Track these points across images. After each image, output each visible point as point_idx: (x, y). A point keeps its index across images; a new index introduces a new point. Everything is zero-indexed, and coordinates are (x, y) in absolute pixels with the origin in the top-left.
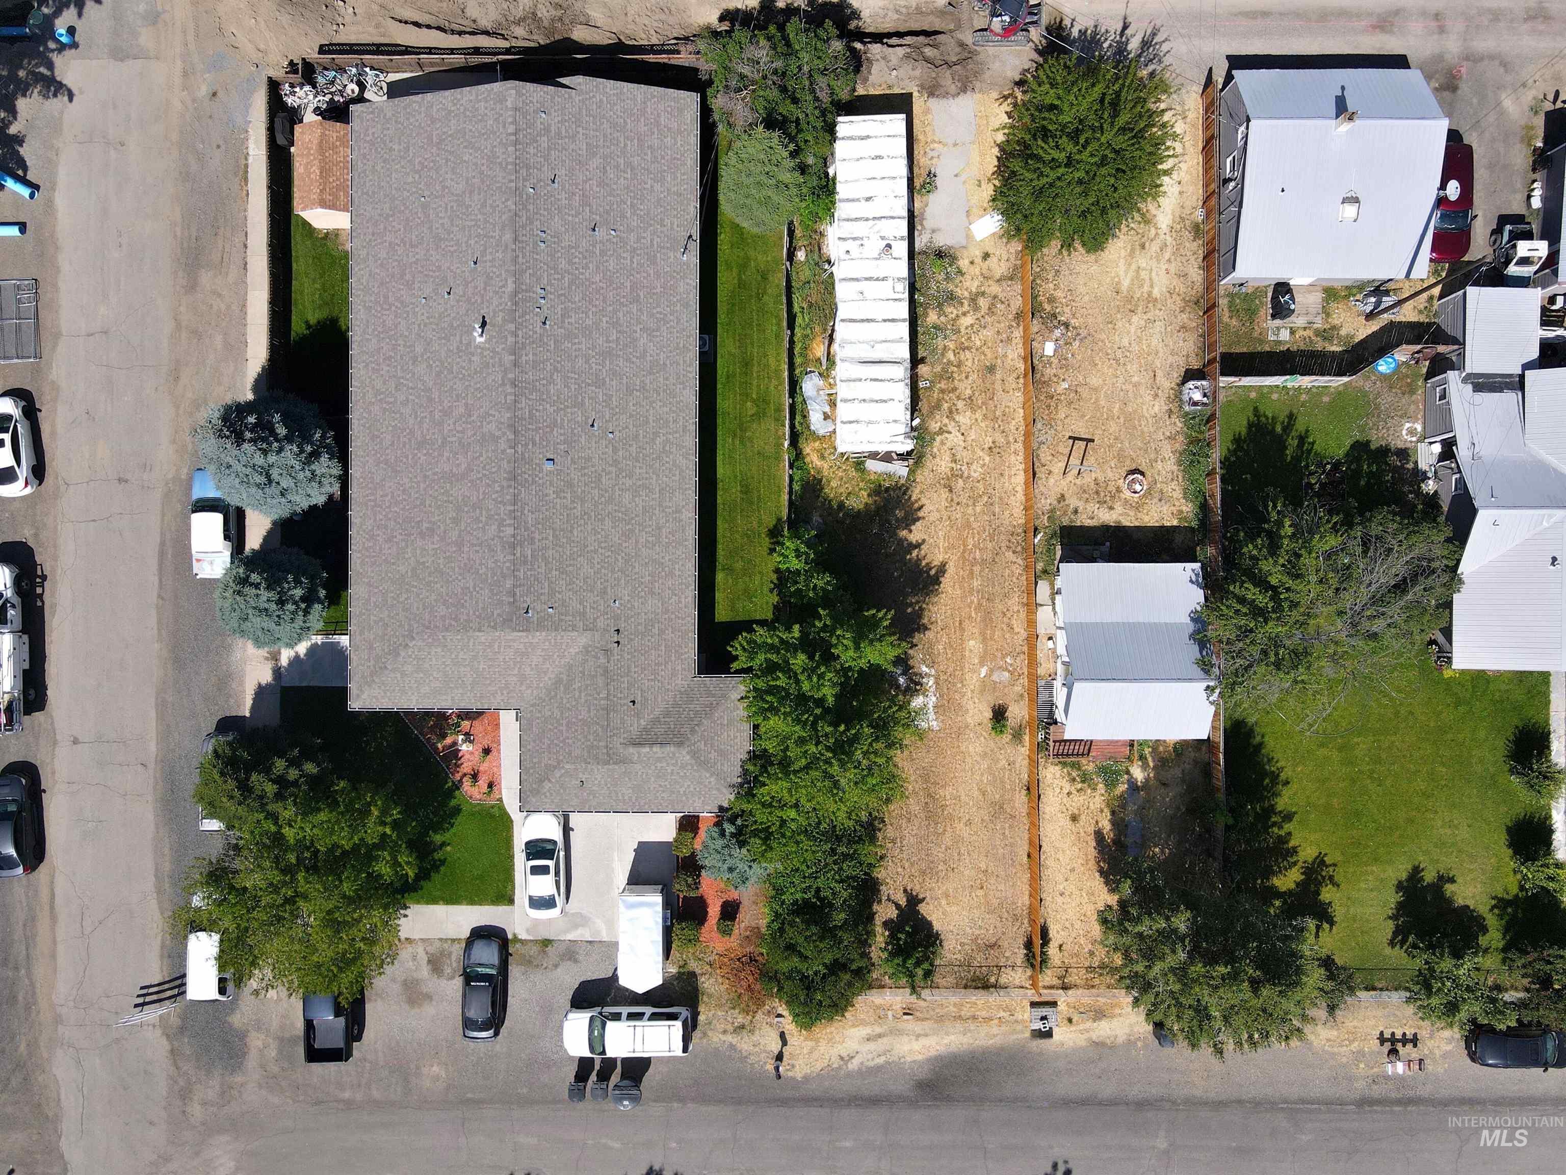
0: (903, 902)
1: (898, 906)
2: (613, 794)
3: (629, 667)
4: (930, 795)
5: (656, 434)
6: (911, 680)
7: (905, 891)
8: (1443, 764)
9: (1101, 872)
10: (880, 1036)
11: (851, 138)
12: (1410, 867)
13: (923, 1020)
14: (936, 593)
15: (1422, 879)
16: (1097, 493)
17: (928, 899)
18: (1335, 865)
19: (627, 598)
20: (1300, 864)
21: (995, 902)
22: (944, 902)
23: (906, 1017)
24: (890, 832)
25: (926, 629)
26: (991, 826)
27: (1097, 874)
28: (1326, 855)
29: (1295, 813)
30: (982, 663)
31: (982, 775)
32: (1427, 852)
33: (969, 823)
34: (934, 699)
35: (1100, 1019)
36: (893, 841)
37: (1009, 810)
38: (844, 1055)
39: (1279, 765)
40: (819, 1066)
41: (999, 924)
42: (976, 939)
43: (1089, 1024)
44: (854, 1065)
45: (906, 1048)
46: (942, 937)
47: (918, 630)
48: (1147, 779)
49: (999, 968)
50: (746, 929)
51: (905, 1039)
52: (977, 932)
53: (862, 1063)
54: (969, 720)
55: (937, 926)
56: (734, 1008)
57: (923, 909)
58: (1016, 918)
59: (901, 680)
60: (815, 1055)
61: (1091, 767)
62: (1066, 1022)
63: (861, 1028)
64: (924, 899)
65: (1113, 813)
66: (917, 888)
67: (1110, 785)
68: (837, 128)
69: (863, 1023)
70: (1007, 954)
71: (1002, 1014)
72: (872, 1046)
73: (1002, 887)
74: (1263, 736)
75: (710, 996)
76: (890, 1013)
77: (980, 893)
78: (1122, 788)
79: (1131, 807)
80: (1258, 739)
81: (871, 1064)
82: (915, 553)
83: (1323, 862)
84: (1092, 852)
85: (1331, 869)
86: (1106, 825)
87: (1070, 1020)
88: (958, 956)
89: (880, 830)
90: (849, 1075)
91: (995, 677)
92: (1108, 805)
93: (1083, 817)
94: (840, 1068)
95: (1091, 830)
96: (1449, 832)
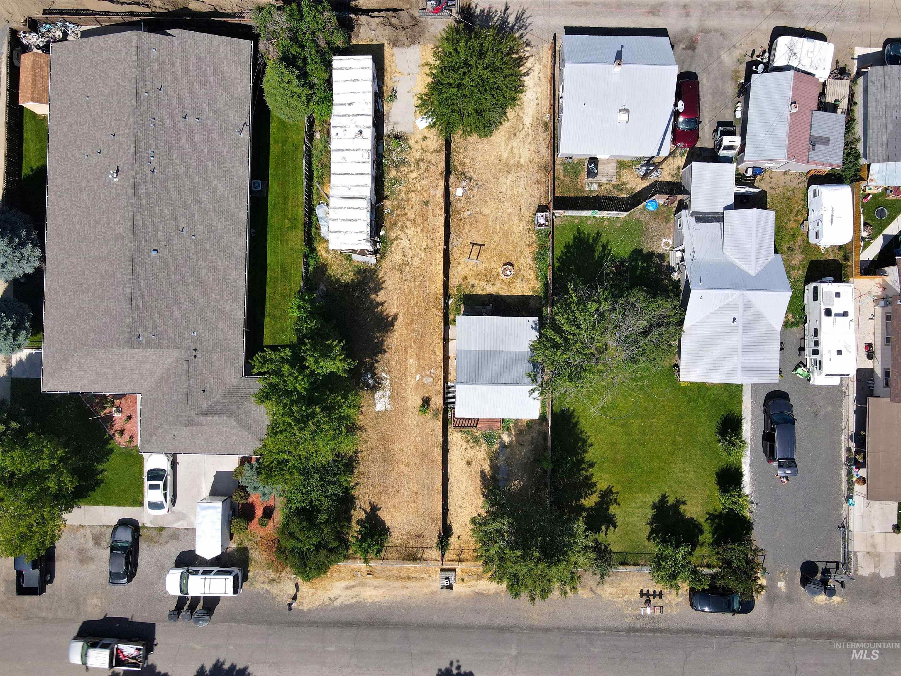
0: (369, 509)
1: (366, 512)
2: (193, 444)
3: (202, 370)
4: (385, 448)
5: (221, 237)
6: (376, 382)
7: (370, 503)
8: (680, 436)
9: (484, 495)
10: (353, 587)
11: (341, 69)
12: (660, 495)
13: (378, 578)
14: (392, 331)
15: (667, 502)
16: (486, 275)
17: (383, 508)
18: (617, 493)
19: (201, 331)
20: (598, 492)
21: (422, 511)
22: (392, 510)
23: (369, 576)
24: (362, 468)
25: (385, 351)
26: (420, 466)
27: (481, 496)
28: (613, 487)
29: (595, 463)
30: (417, 373)
31: (416, 437)
32: (670, 487)
33: (407, 465)
34: (389, 392)
35: (480, 580)
36: (364, 474)
37: (430, 458)
38: (332, 597)
39: (587, 435)
40: (317, 603)
41: (423, 524)
42: (410, 532)
43: (474, 582)
44: (337, 603)
45: (368, 594)
46: (391, 530)
47: (381, 353)
48: (511, 442)
49: (423, 549)
50: (277, 523)
51: (368, 589)
52: (411, 528)
53: (342, 602)
54: (409, 405)
55: (388, 524)
56: (269, 569)
57: (380, 513)
58: (433, 520)
59: (370, 381)
60: (315, 597)
61: (478, 434)
62: (460, 581)
63: (342, 581)
64: (381, 508)
65: (491, 461)
66: (376, 502)
67: (490, 444)
68: (333, 63)
69: (343, 579)
70: (428, 541)
71: (424, 575)
72: (348, 592)
73: (425, 502)
74: (578, 418)
75: (255, 561)
76: (359, 574)
77: (413, 505)
78: (497, 446)
79: (502, 458)
80: (576, 419)
81: (348, 603)
82: (380, 308)
83: (611, 491)
84: (478, 483)
85: (616, 495)
86: (487, 468)
87: (463, 580)
88: (400, 541)
89: (356, 468)
90: (335, 609)
91: (425, 380)
92: (488, 456)
93: (474, 463)
94: (329, 604)
95: (478, 470)
96: (683, 475)
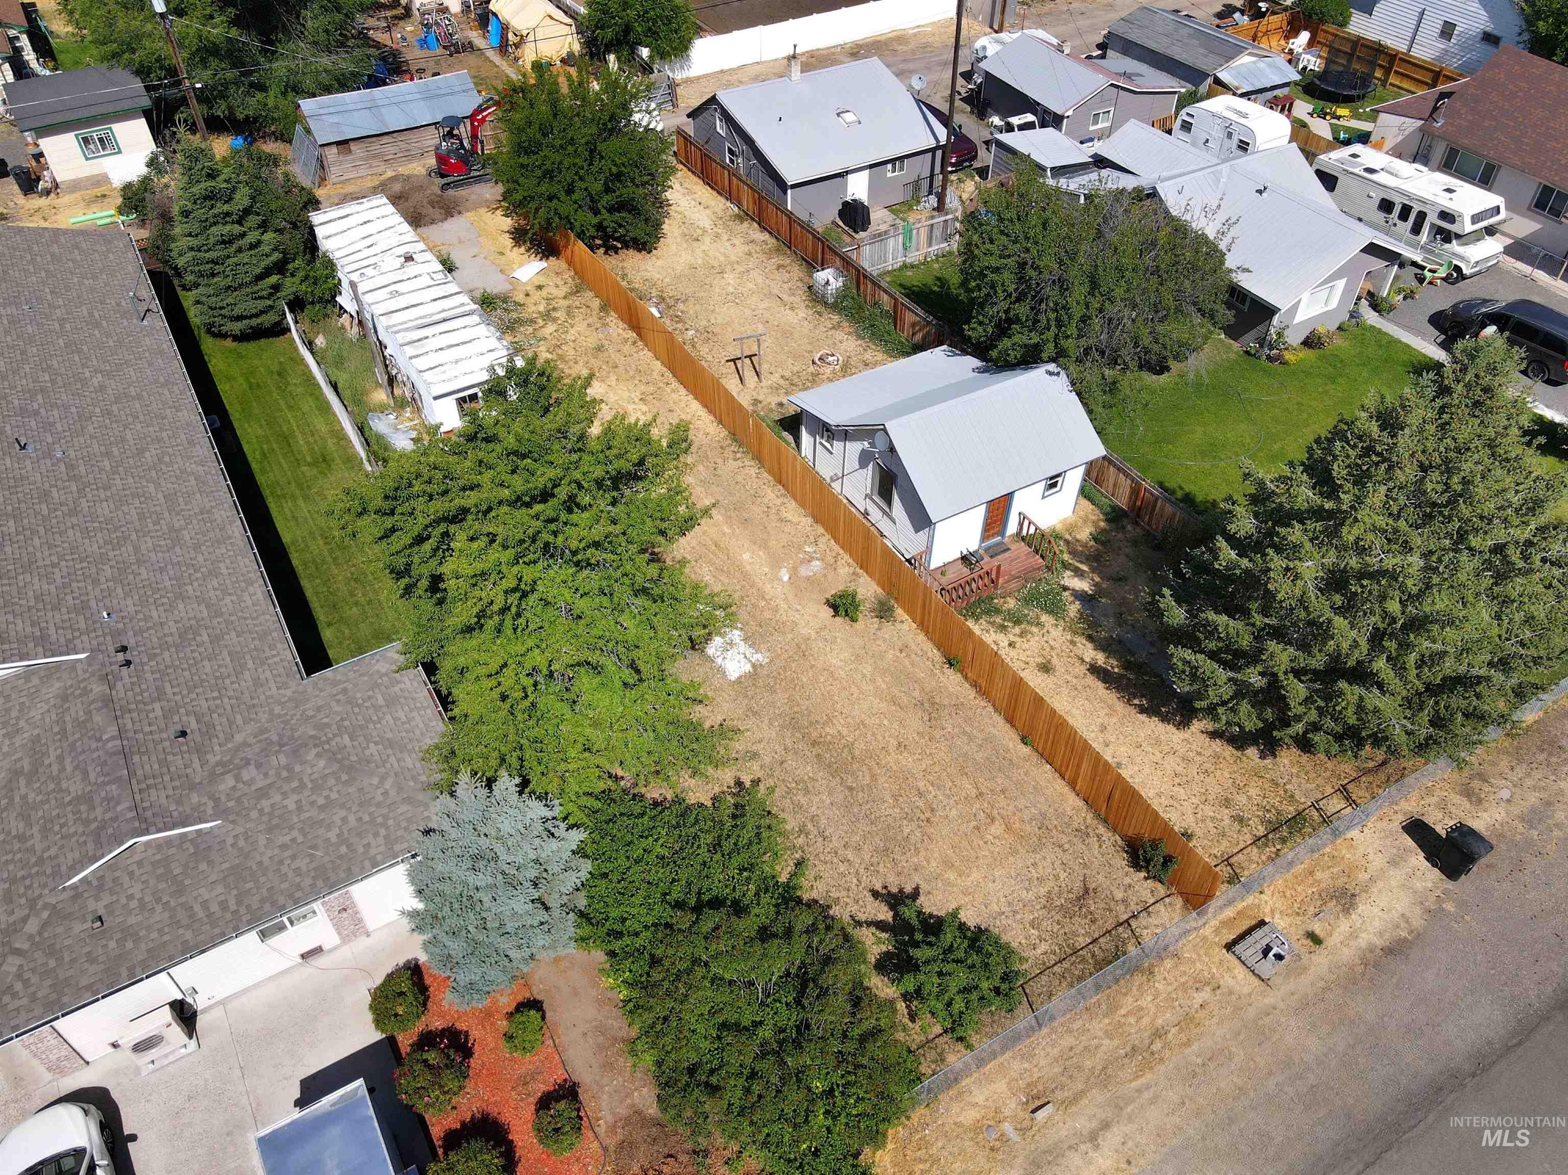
0: (884, 914)
1: (880, 925)
3: (159, 689)
4: (815, 743)
7: (875, 894)
9: (1142, 710)
11: (330, 221)
13: (1076, 1099)
17: (924, 887)
21: (1032, 829)
22: (951, 876)
27: (1143, 717)
30: (776, 569)
34: (737, 632)
35: (1352, 905)
37: (946, 703)
41: (1065, 858)
43: (1345, 924)
48: (1096, 585)
49: (1126, 924)
50: (612, 1129)
51: (1074, 1159)
54: (805, 631)
55: (969, 917)
57: (926, 904)
58: (1083, 834)
61: (1011, 603)
62: (1309, 942)
64: (916, 889)
65: (1090, 638)
66: (892, 880)
67: (1055, 609)
68: (311, 220)
73: (1022, 802)
76: (1007, 1127)
78: (1074, 609)
84: (1108, 695)
86: (1095, 656)
87: (1313, 935)
91: (804, 572)
92: (1075, 633)
93: (1055, 661)
95: (1082, 669)
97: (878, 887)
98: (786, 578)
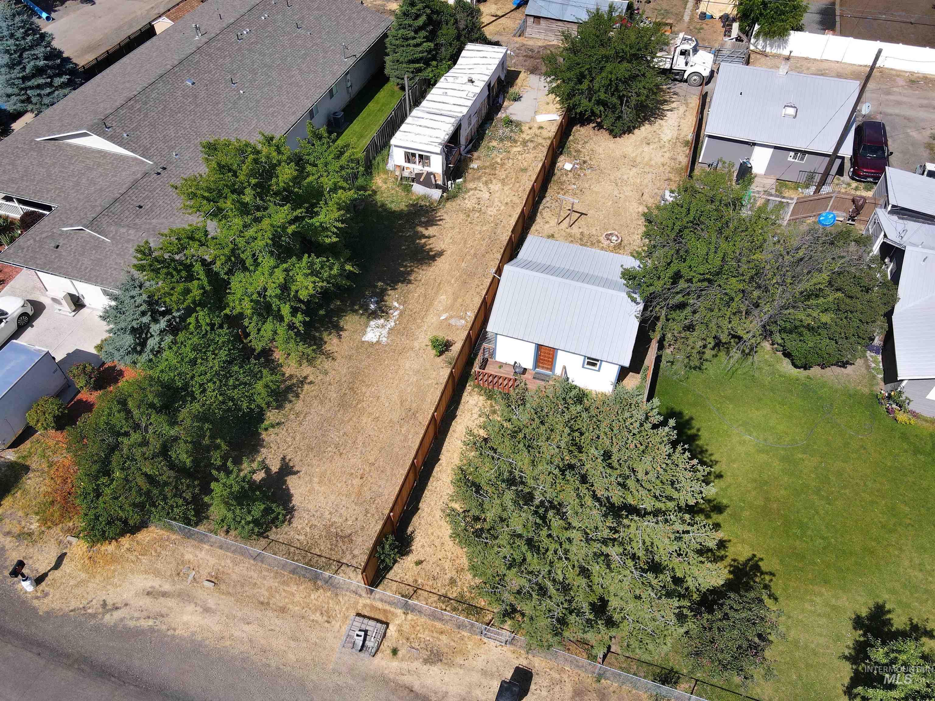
1: (268, 471)
3: (156, 188)
5: (271, 106)
6: (380, 308)
7: (283, 459)
10: (164, 594)
13: (224, 594)
14: (429, 265)
16: (581, 239)
17: (301, 473)
18: (772, 574)
19: (186, 158)
20: (728, 561)
23: (207, 584)
25: (410, 282)
28: (761, 559)
30: (446, 310)
33: (376, 420)
34: (393, 324)
35: (432, 663)
38: (110, 602)
40: (74, 604)
42: (331, 525)
44: (109, 619)
45: (185, 618)
47: (402, 282)
51: (191, 608)
52: (335, 519)
53: (122, 620)
54: (416, 345)
57: (292, 482)
59: (372, 307)
60: (78, 591)
62: (389, 652)
63: (151, 576)
64: (298, 472)
66: (296, 462)
68: (466, 47)
69: (157, 573)
71: (317, 616)
72: (146, 602)
74: (698, 430)
76: (193, 574)
77: (357, 482)
80: (693, 431)
81: (131, 624)
82: (423, 241)
83: (756, 568)
85: (767, 578)
87: (395, 652)
90: (97, 629)
94: (93, 616)
96: (920, 575)
97: (288, 458)
98: (442, 318)
